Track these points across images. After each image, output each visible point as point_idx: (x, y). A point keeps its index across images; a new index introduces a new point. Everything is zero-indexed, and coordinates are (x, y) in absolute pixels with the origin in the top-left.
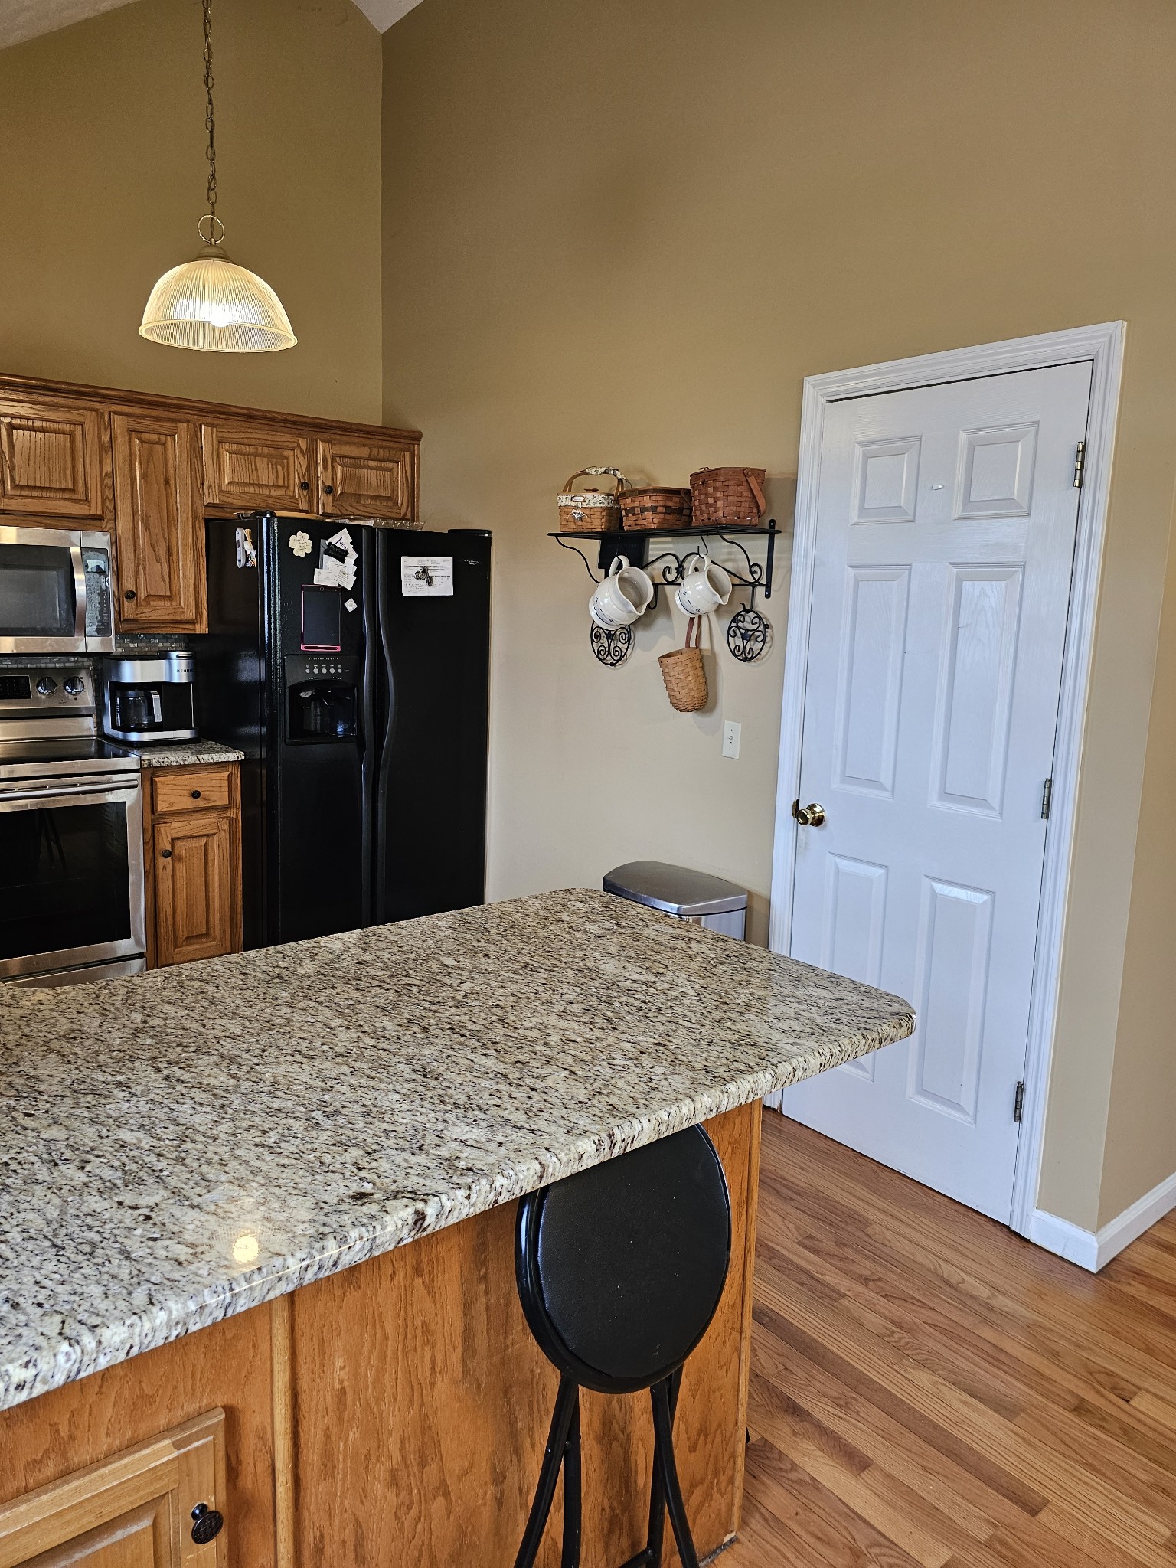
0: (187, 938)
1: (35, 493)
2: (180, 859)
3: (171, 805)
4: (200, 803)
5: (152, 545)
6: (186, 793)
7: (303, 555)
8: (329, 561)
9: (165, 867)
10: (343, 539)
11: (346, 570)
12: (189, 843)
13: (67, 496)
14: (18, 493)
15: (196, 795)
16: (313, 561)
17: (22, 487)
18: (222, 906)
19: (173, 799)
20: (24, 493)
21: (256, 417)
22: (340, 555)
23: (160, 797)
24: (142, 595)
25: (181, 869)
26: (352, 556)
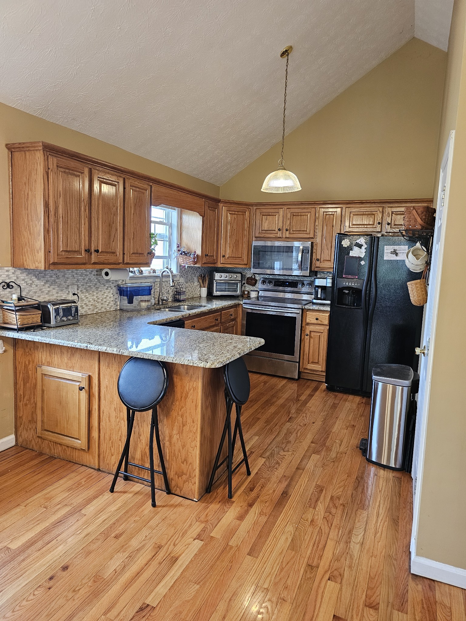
0: (312, 362)
1: (297, 232)
2: (312, 338)
3: (310, 321)
4: (319, 322)
5: (326, 245)
6: (315, 318)
7: (346, 246)
8: (356, 249)
9: (307, 339)
10: (362, 241)
11: (361, 251)
12: (315, 334)
13: (305, 232)
14: (293, 232)
15: (317, 319)
16: (350, 248)
17: (294, 231)
18: (323, 356)
19: (311, 319)
20: (295, 232)
21: (364, 203)
22: (360, 246)
23: (307, 318)
24: (322, 260)
25: (312, 340)
26: (365, 246)
